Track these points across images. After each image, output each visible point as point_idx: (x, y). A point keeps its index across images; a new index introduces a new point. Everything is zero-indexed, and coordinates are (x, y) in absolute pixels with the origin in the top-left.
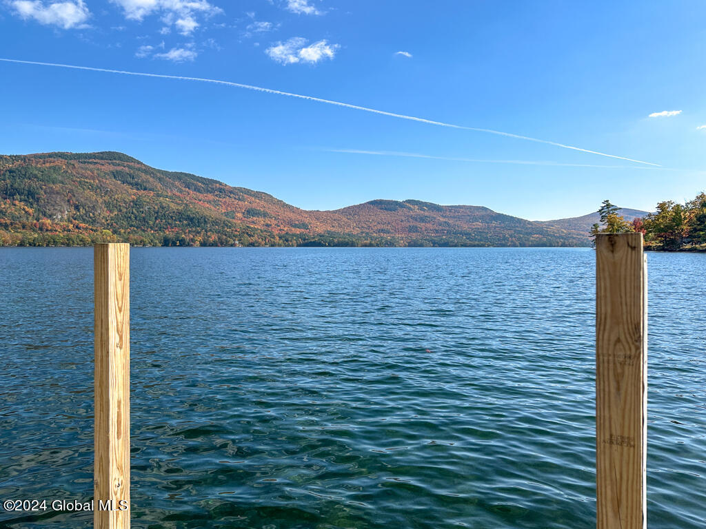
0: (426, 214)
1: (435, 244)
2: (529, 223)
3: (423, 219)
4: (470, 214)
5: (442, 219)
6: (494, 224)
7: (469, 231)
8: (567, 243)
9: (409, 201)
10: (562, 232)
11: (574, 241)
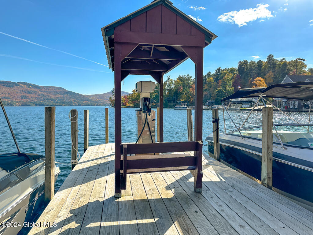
0: (31, 89)
1: (36, 105)
2: (82, 95)
3: (29, 92)
4: (54, 90)
5: (40, 93)
6: (66, 95)
7: (55, 98)
8: (98, 104)
9: (21, 83)
10: (96, 100)
11: (101, 104)
